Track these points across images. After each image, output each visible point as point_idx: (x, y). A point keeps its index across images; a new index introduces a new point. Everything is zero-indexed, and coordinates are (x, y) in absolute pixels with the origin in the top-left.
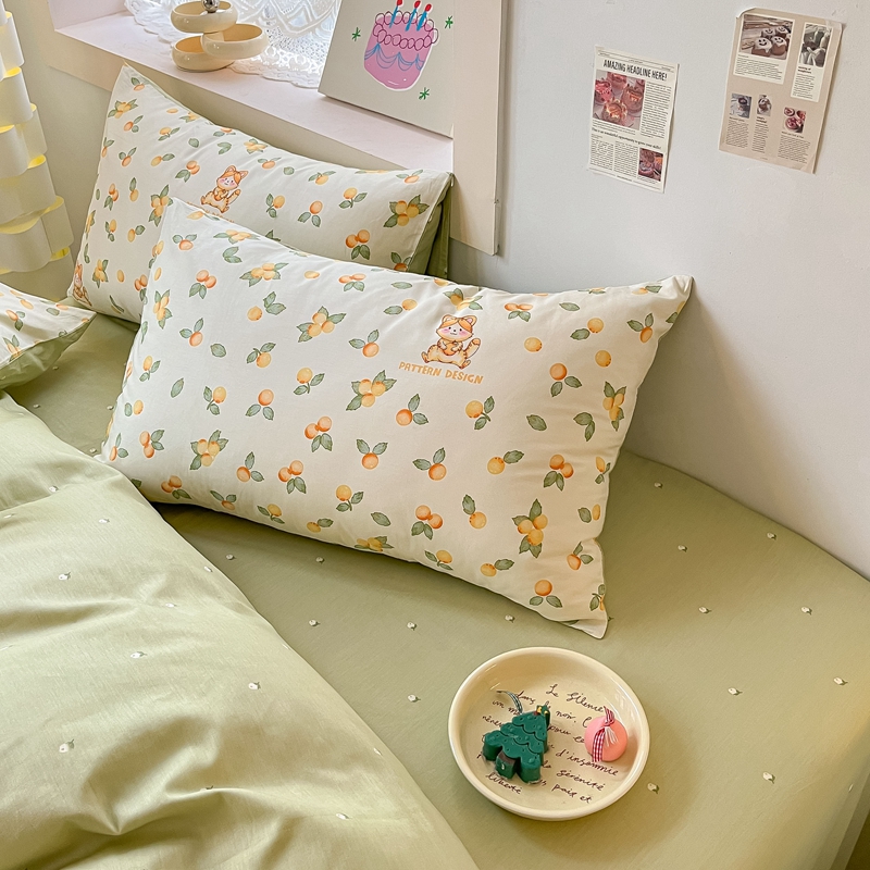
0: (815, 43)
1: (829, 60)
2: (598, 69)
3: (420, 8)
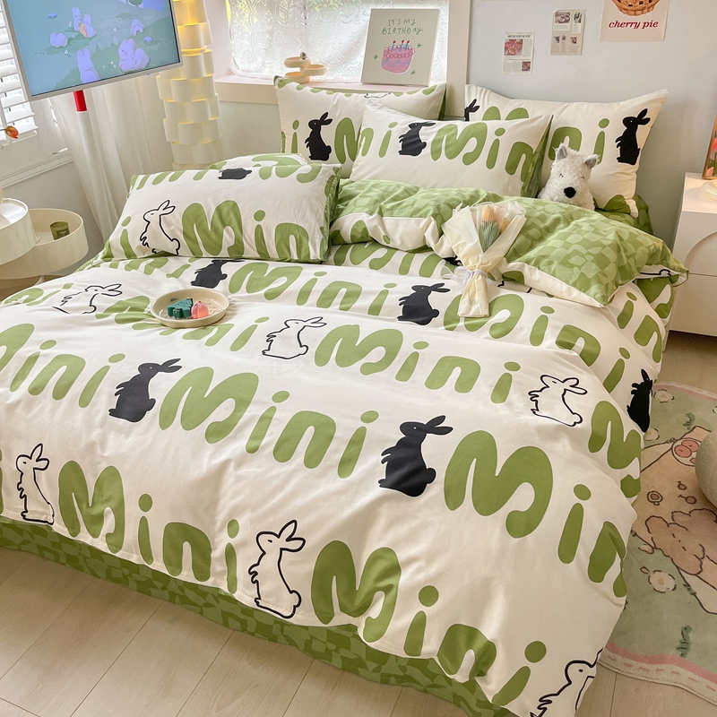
0: (577, 17)
1: (582, 21)
2: (506, 38)
3: (405, 43)
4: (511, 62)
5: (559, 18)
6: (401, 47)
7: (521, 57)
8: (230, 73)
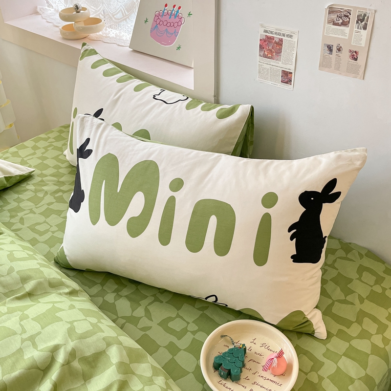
0: (362, 19)
2: (260, 34)
3: (176, 8)
4: (268, 67)
5: (334, 16)
6: (171, 13)
7: (280, 64)
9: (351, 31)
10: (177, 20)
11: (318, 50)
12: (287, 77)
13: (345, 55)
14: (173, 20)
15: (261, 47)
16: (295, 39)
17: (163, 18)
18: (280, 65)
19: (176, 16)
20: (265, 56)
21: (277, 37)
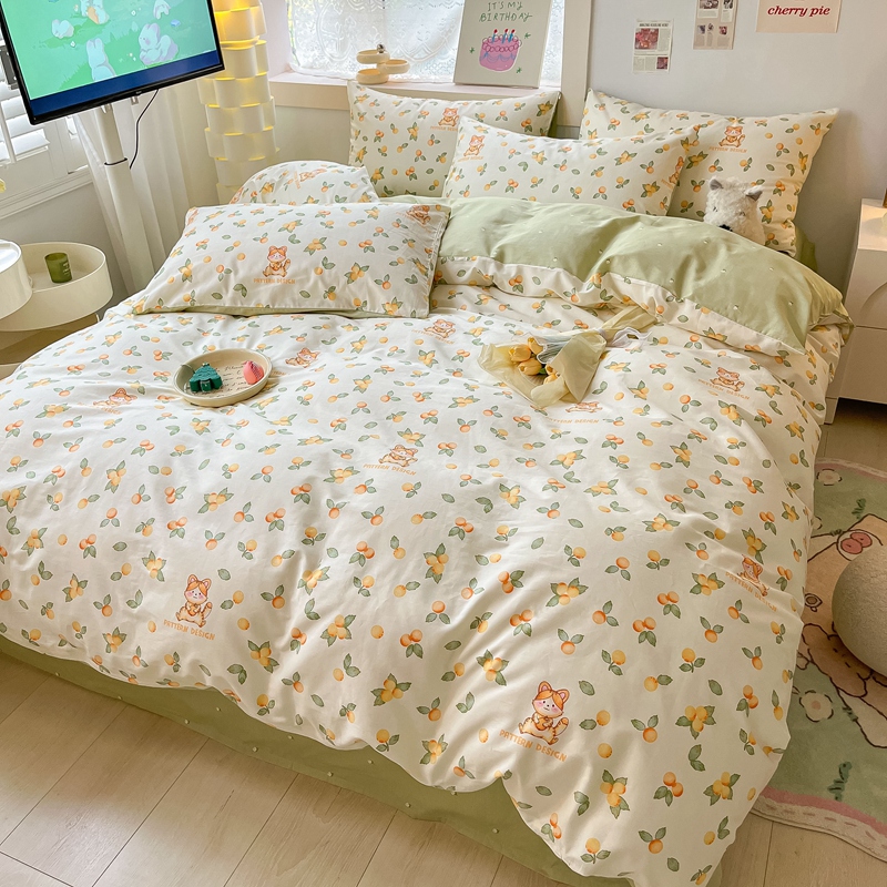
1: (734, 5)
2: (637, 28)
3: (509, 32)
4: (644, 57)
5: (705, 2)
6: (504, 37)
8: (288, 69)
9: (720, 12)
10: (512, 43)
11: (692, 31)
12: (662, 63)
13: (716, 31)
14: (506, 43)
15: (637, 40)
16: (670, 27)
17: (495, 44)
18: (656, 53)
19: (510, 39)
20: (641, 48)
21: (652, 28)
